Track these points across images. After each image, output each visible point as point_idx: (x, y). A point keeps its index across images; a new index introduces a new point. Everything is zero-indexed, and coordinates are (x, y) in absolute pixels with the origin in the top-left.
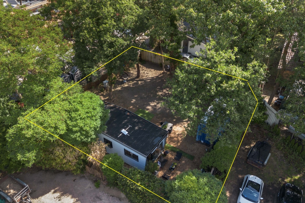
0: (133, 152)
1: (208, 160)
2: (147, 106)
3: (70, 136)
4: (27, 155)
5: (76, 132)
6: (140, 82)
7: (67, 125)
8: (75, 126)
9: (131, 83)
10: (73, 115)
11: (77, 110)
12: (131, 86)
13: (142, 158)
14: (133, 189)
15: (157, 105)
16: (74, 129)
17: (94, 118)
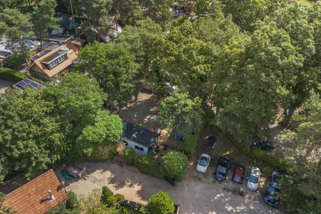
0: (140, 146)
1: (181, 148)
2: (144, 119)
3: (108, 139)
4: (89, 150)
5: (111, 137)
6: (138, 103)
7: (106, 133)
8: (110, 134)
9: (132, 104)
10: (109, 128)
11: (110, 125)
12: (133, 106)
13: (146, 149)
14: (142, 164)
15: (151, 118)
16: (110, 135)
17: (119, 129)
